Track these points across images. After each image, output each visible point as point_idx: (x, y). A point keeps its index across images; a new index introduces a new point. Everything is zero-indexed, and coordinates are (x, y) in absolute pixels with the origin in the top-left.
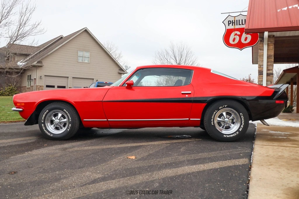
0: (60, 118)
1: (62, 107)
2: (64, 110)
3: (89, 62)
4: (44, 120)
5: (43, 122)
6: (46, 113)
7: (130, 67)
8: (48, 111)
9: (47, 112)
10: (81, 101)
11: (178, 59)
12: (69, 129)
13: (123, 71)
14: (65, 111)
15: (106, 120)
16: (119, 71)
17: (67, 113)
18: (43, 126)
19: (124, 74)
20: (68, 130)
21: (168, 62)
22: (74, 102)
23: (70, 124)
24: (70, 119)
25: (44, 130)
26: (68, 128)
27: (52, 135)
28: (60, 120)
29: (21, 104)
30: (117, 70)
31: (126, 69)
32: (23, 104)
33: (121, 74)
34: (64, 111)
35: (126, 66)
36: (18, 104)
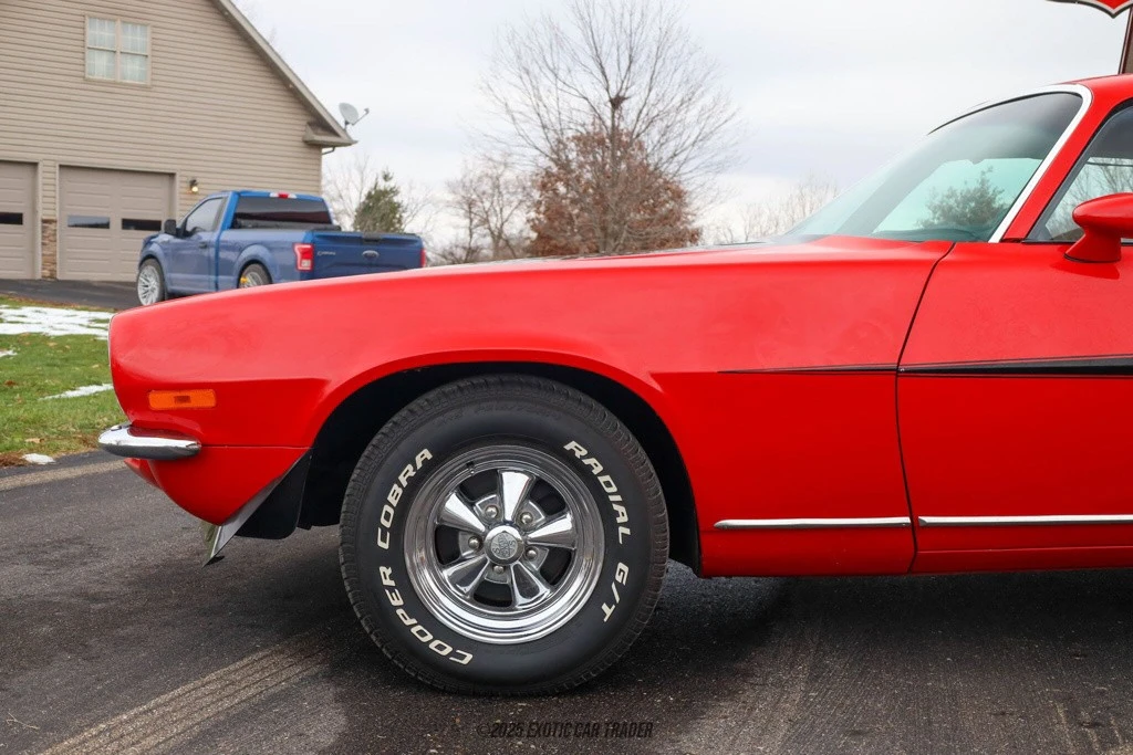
0: (518, 514)
1: (552, 422)
2: (571, 446)
3: (149, 83)
4: (397, 531)
5: (385, 546)
6: (410, 470)
7: (367, 111)
8: (427, 454)
9: (419, 461)
10: (714, 369)
11: (611, 71)
12: (610, 602)
13: (333, 132)
14: (581, 452)
15: (906, 520)
16: (309, 128)
17: (598, 469)
18: (388, 582)
19: (334, 146)
20: (608, 611)
21: (560, 84)
22: (656, 376)
23: (621, 566)
24: (622, 519)
25: (400, 612)
26: (600, 594)
27: (469, 657)
28: (517, 522)
29: (186, 399)
30: (296, 126)
31: (347, 123)
32: (205, 400)
33: (316, 147)
34: (569, 458)
35: (345, 108)
36: (159, 401)
